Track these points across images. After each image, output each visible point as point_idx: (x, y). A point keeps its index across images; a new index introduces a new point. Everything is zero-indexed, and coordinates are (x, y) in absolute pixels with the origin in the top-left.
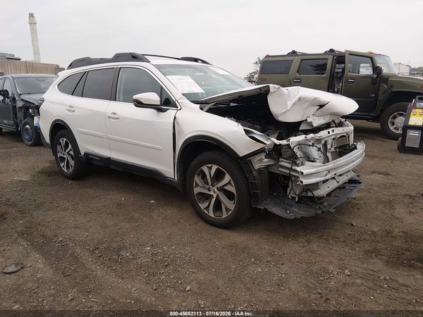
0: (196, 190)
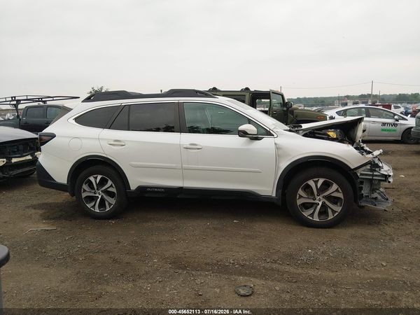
0: (299, 202)
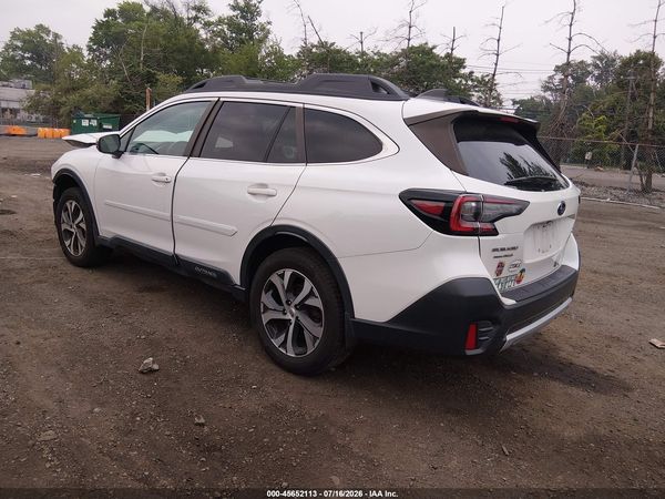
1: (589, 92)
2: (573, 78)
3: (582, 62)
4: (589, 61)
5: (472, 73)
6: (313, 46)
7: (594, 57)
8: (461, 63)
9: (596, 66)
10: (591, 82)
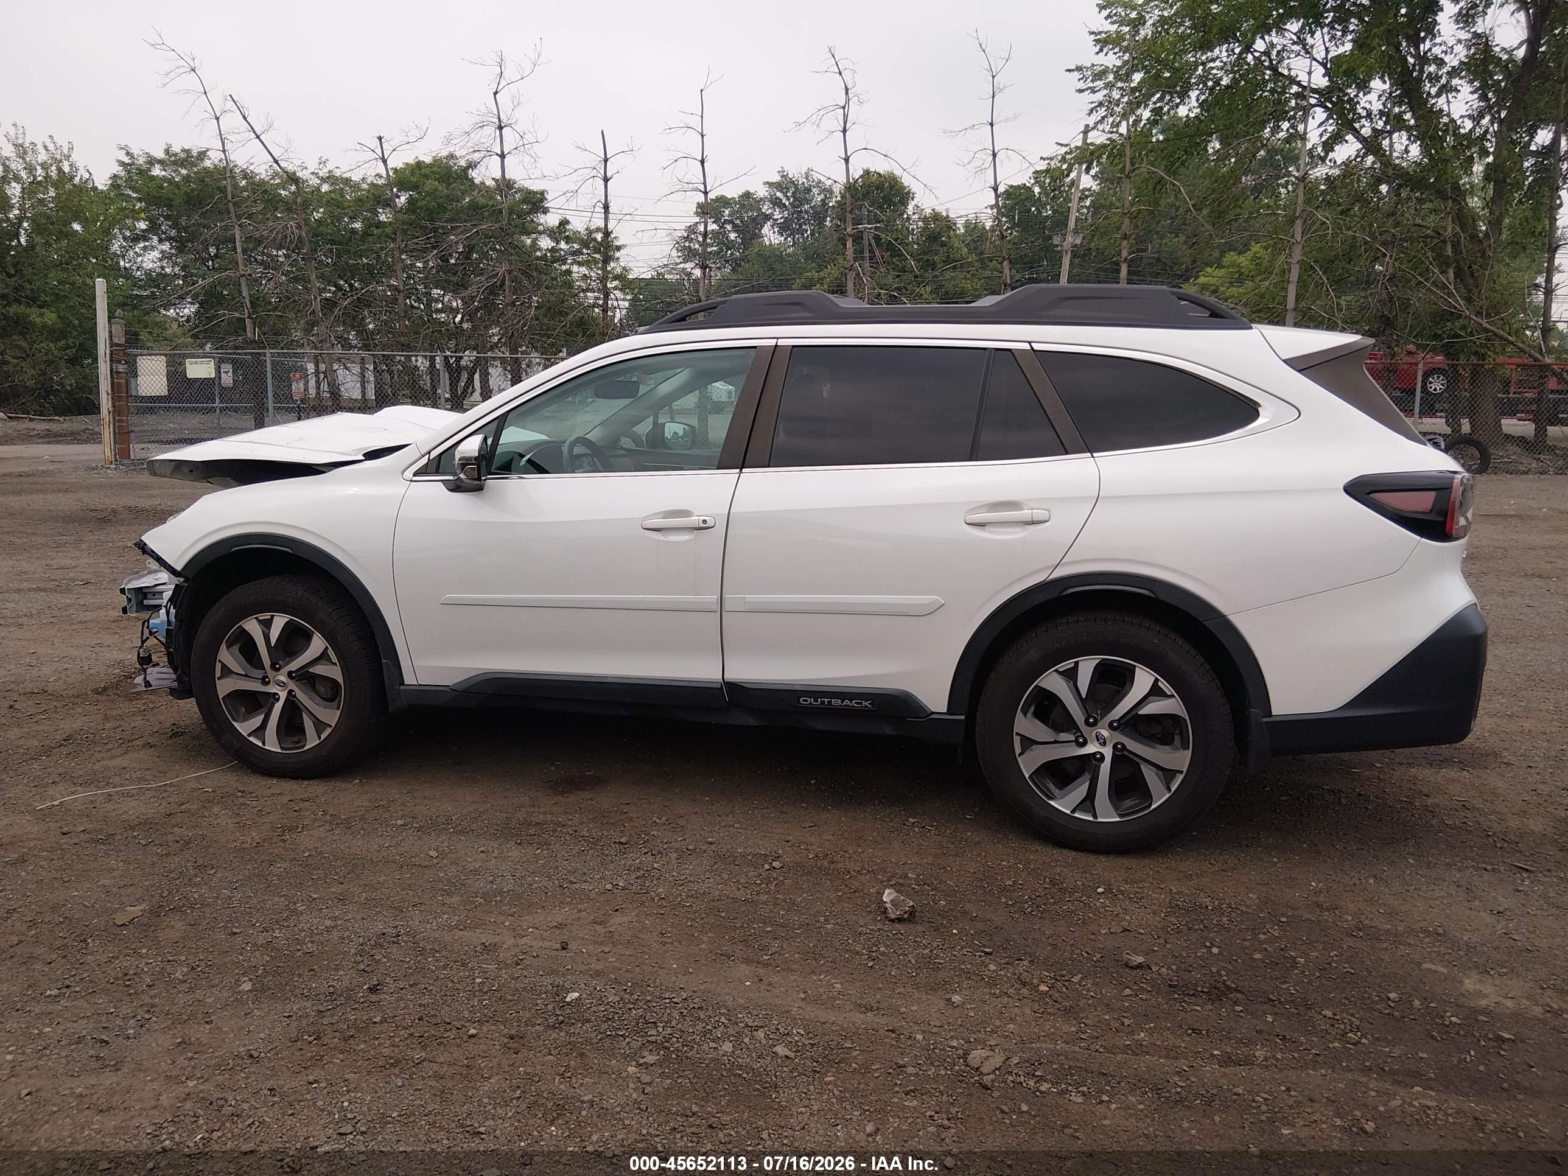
1: (772, 258)
2: (736, 228)
3: (747, 195)
4: (762, 192)
5: (564, 223)
6: (152, 161)
7: (770, 184)
8: (536, 202)
9: (776, 203)
10: (770, 236)
